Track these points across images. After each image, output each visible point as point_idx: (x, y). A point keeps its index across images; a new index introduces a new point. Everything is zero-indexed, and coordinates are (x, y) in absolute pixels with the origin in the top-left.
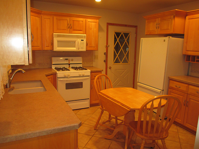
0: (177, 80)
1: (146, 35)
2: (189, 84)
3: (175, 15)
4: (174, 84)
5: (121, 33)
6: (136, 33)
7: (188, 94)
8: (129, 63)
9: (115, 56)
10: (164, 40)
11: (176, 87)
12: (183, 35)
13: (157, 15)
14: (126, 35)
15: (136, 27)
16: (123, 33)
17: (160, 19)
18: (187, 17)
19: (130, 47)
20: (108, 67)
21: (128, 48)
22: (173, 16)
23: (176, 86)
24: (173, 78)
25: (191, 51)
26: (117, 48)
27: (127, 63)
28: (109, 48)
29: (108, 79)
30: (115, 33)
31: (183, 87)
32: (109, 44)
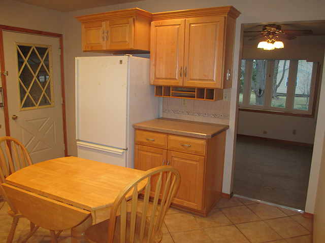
0: (149, 129)
1: (84, 51)
2: (168, 134)
3: (135, 17)
4: (143, 137)
5: (30, 47)
6: (61, 48)
7: (167, 150)
8: (52, 104)
9: (23, 93)
10: (121, 62)
11: (147, 142)
12: (149, 52)
13: (103, 15)
14: (42, 51)
15: (60, 36)
16: (36, 48)
17: (108, 22)
18: (152, 22)
19: (51, 74)
20: (10, 117)
21: (48, 75)
22: (132, 19)
23: (148, 140)
24: (141, 127)
25: (162, 79)
26: (25, 77)
27: (49, 106)
28: (7, 77)
29: (18, 144)
30: (19, 46)
31: (160, 140)
32: (6, 69)
